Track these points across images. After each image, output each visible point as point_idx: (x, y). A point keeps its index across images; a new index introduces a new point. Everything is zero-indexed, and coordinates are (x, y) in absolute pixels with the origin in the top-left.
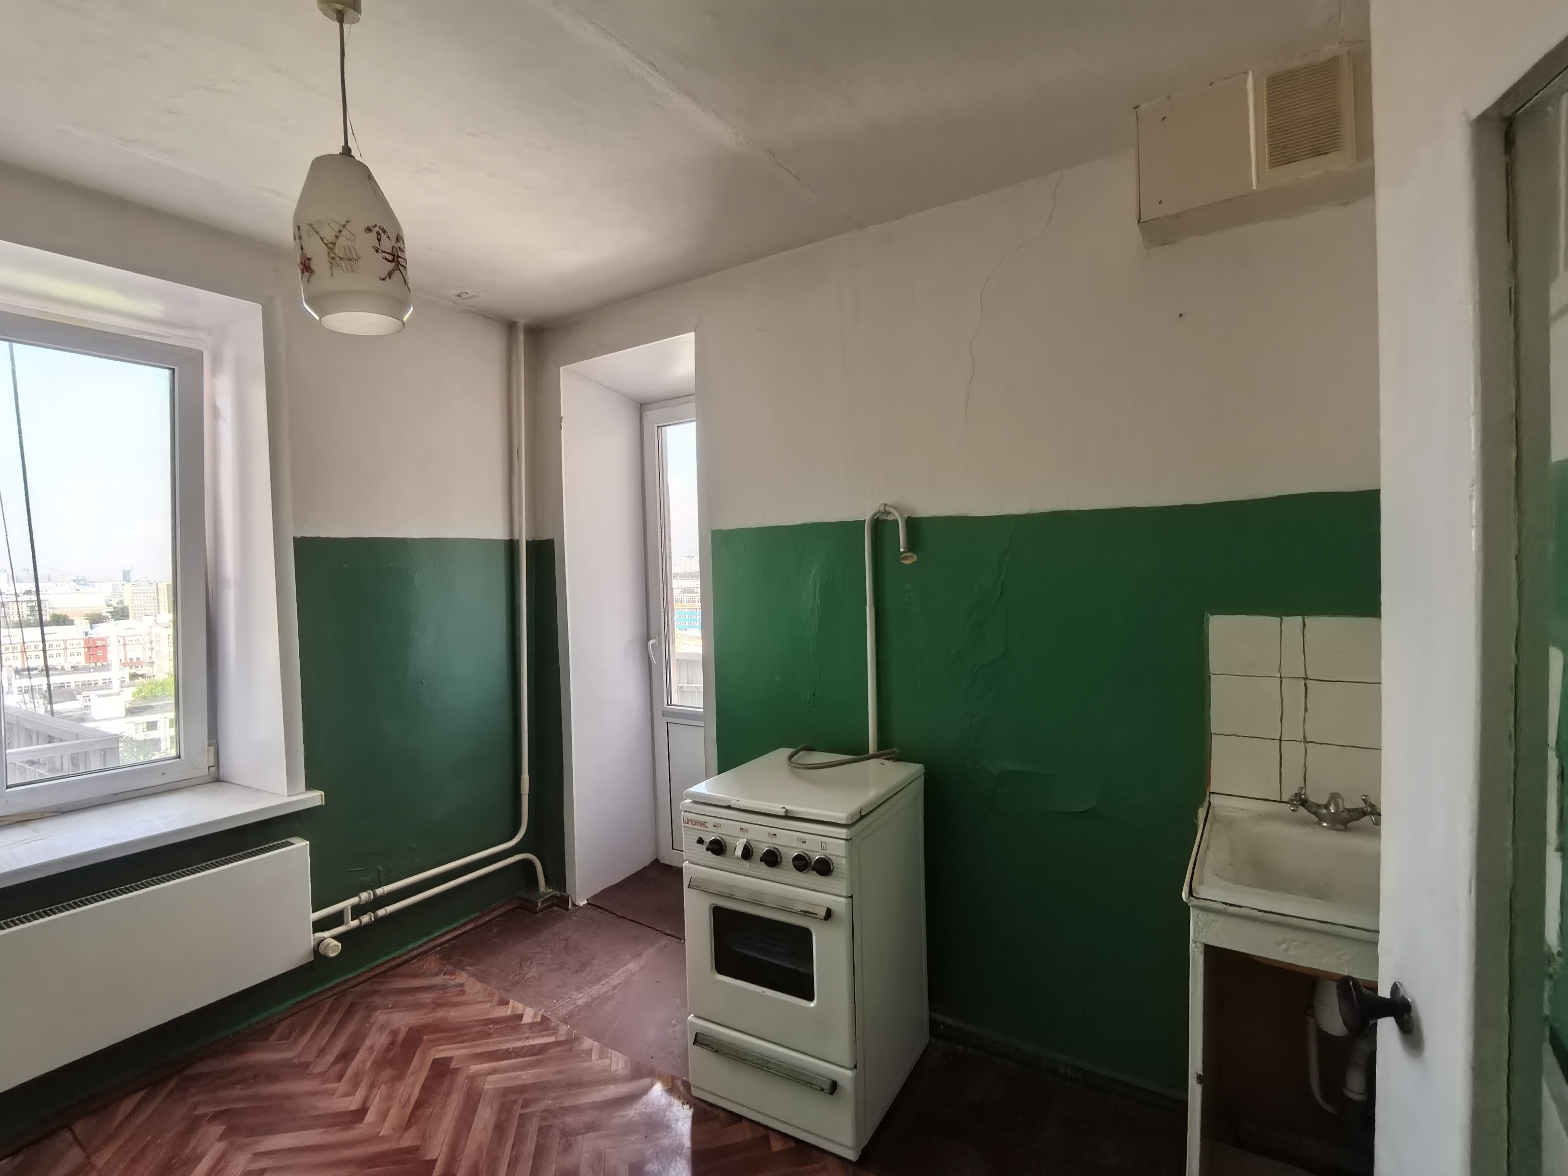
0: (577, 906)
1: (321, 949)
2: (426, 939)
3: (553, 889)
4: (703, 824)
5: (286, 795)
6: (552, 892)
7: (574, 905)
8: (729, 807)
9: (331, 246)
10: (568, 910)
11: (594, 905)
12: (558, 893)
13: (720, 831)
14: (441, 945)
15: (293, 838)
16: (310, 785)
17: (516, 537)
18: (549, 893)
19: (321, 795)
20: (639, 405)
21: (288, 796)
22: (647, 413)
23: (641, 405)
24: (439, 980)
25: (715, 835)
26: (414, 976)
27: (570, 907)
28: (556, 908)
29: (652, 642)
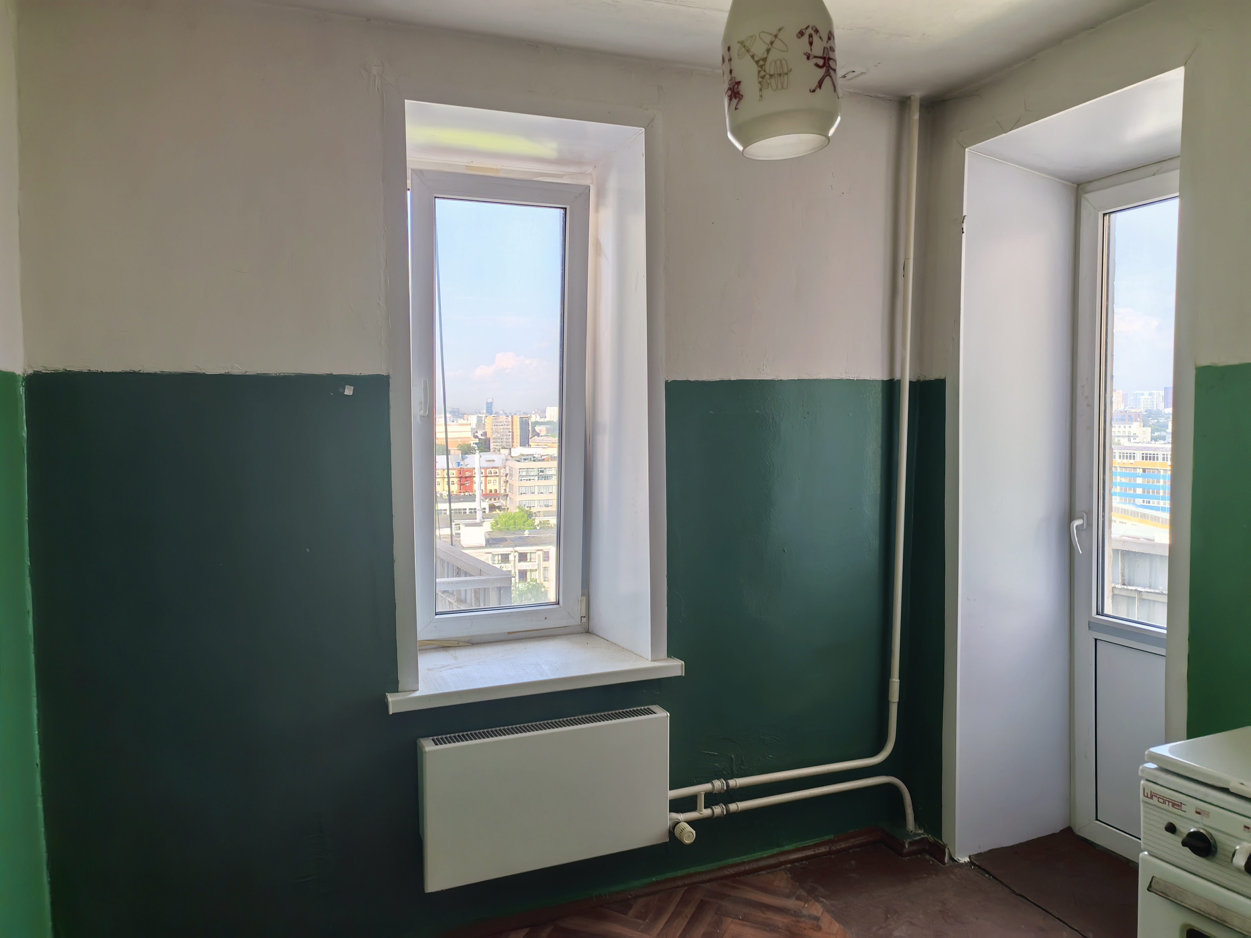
0: (956, 861)
1: (677, 832)
2: (775, 851)
3: (924, 832)
4: (1177, 805)
5: (650, 659)
6: (922, 834)
7: (952, 859)
8: (1225, 790)
9: (761, 63)
10: (944, 863)
11: (979, 867)
12: (931, 838)
13: (1206, 821)
14: (792, 862)
15: (654, 706)
16: (672, 653)
17: (897, 377)
18: (919, 835)
19: (682, 665)
20: (1075, 185)
21: (651, 661)
22: (1088, 196)
23: (1079, 185)
24: (791, 903)
25: (1198, 825)
26: (764, 890)
27: (946, 859)
28: (927, 857)
29: (1077, 523)
